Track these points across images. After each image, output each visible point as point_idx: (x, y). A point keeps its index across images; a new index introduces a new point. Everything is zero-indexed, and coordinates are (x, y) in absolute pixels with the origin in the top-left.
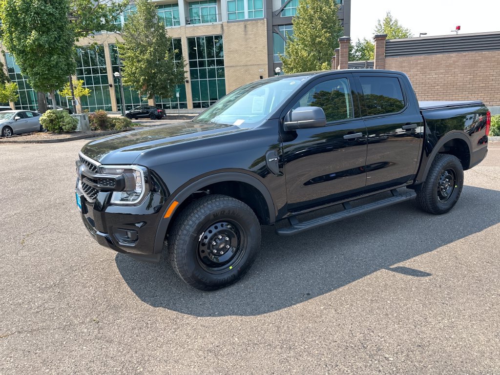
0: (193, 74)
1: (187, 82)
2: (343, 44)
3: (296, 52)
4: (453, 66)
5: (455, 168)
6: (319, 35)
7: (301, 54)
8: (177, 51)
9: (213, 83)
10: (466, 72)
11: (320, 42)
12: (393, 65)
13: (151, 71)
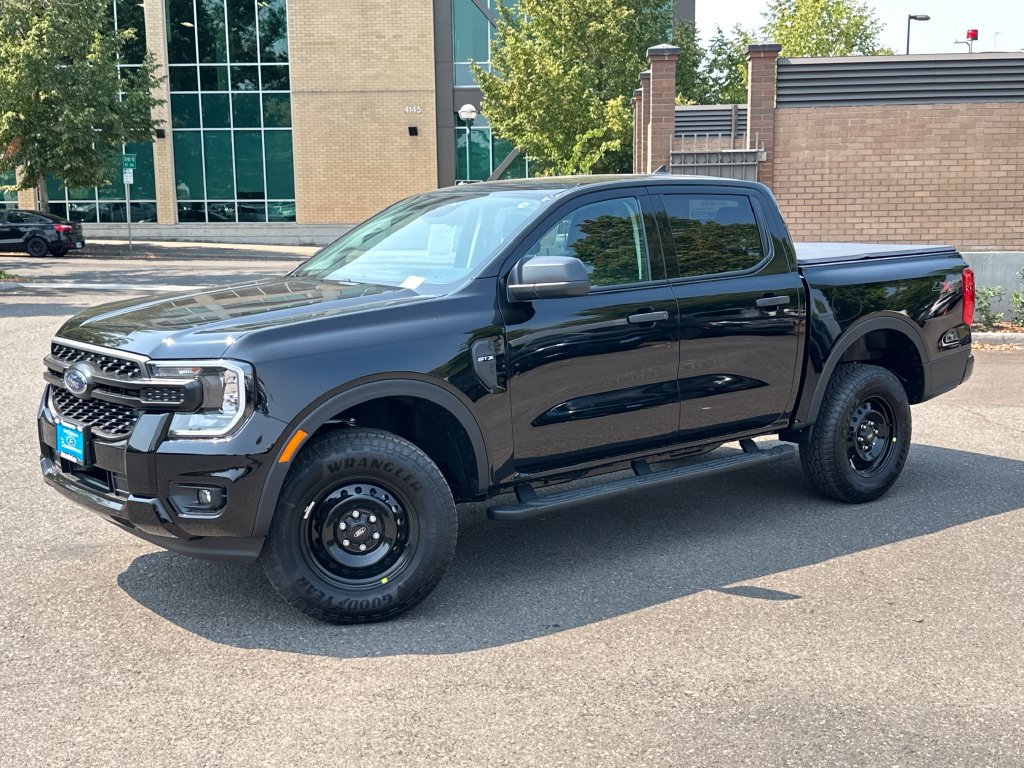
0: (182, 110)
1: (161, 134)
2: (659, 65)
3: (525, 62)
4: (962, 137)
5: (887, 395)
6: (597, 11)
7: (544, 67)
8: (129, 33)
9: (247, 143)
10: (996, 155)
11: (602, 35)
12: (798, 129)
13: (37, 96)
